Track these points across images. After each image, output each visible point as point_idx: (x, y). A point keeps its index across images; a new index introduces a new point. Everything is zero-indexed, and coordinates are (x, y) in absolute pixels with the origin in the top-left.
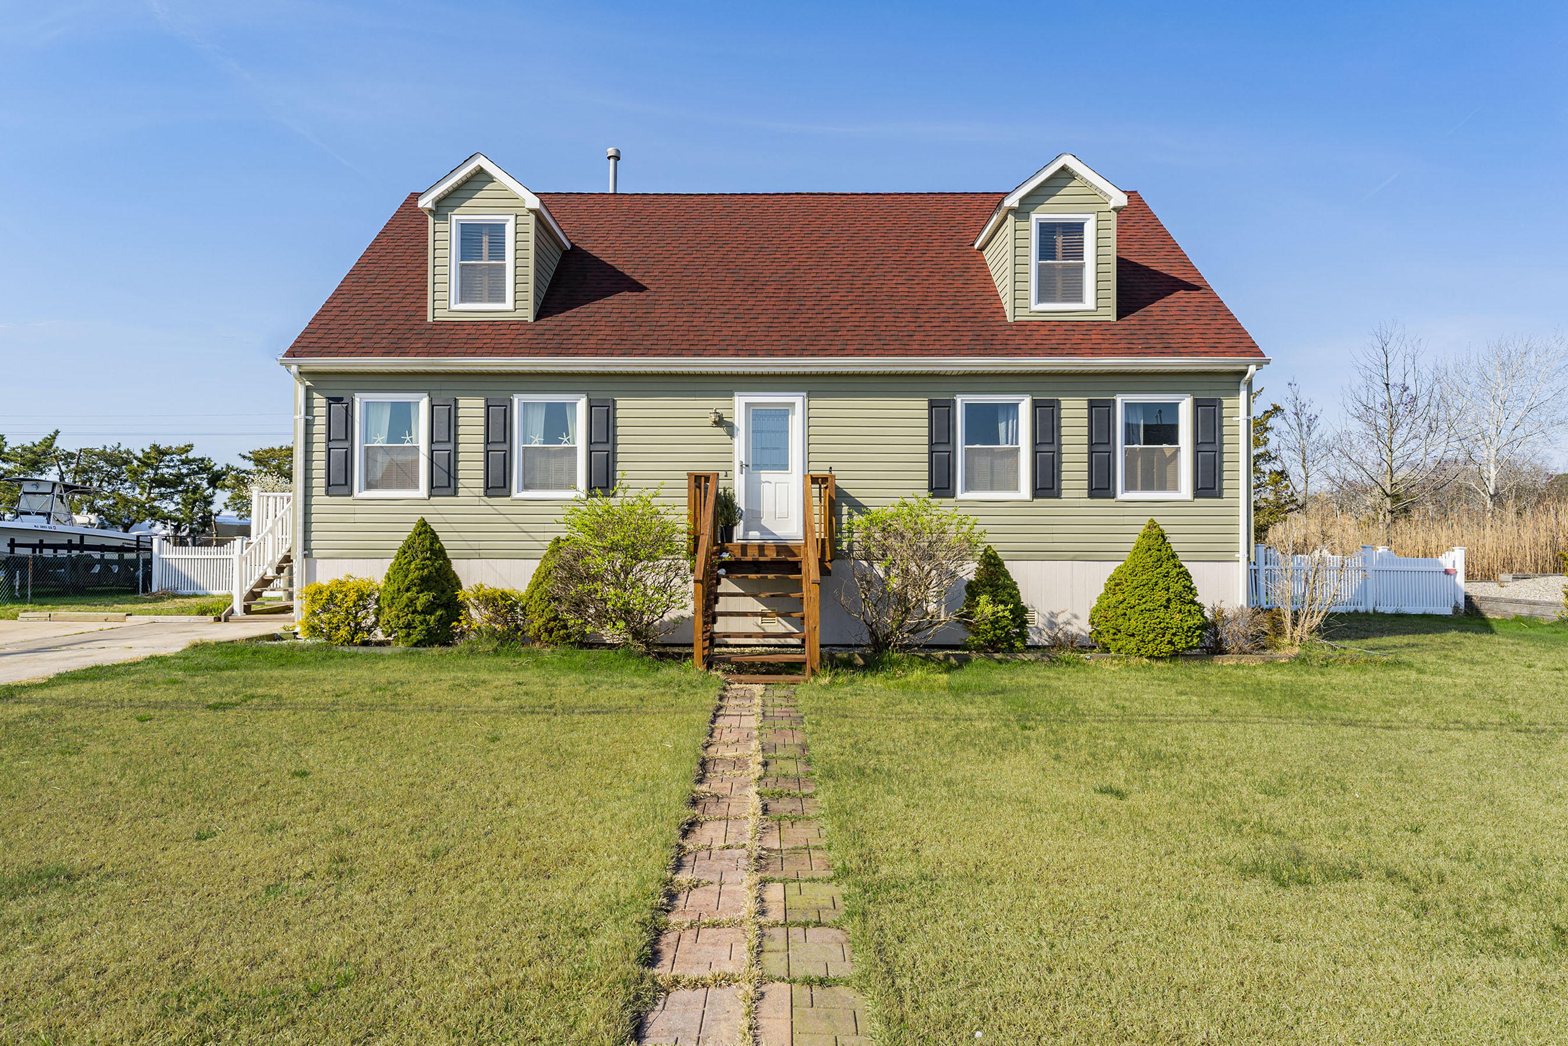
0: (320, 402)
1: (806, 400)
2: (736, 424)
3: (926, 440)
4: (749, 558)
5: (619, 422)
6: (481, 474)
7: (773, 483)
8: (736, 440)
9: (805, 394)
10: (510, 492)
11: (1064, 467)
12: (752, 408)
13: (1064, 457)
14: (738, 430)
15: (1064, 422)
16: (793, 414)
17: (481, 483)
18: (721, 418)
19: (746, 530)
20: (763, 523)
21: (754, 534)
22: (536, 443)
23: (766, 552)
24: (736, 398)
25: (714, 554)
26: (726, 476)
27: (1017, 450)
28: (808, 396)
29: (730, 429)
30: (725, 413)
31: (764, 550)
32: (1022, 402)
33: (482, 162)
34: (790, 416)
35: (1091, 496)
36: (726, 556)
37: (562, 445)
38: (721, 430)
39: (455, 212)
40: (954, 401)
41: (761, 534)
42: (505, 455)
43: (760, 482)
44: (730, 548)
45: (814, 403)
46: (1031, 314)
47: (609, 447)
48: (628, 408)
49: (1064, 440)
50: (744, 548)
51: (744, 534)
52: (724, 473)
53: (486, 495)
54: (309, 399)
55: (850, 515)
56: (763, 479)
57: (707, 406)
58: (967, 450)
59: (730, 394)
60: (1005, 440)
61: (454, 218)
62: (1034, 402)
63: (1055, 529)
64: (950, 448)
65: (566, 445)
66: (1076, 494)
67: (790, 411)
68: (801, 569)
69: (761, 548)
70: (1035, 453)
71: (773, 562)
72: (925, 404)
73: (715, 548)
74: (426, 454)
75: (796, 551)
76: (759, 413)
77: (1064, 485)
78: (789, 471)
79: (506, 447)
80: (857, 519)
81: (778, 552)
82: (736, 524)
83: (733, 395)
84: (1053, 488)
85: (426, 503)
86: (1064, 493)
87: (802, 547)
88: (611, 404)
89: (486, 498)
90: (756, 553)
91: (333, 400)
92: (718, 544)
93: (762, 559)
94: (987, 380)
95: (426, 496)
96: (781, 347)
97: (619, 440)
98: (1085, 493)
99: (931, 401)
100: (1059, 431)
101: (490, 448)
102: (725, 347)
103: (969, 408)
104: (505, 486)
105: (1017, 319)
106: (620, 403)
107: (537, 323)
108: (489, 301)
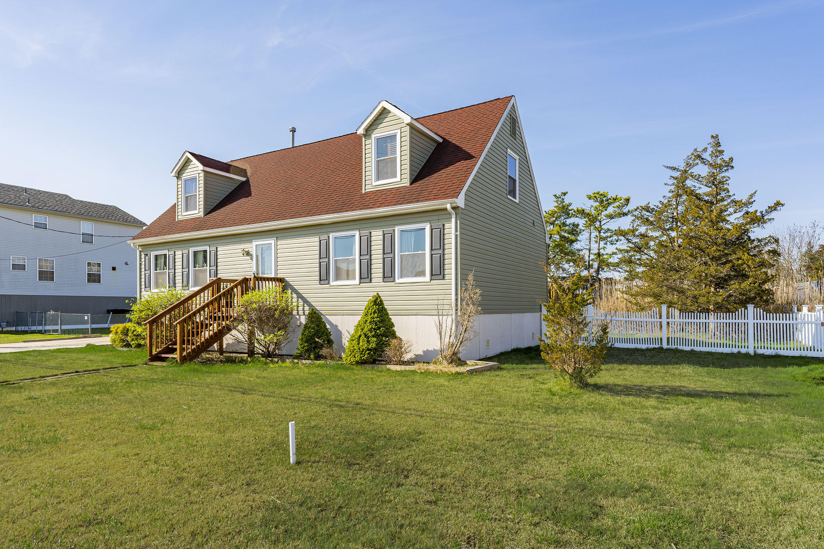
1: (276, 241)
2: (253, 254)
3: (318, 257)
5: (219, 257)
8: (253, 262)
11: (373, 267)
13: (373, 262)
15: (372, 243)
24: (253, 243)
29: (251, 257)
32: (356, 234)
35: (384, 281)
40: (329, 237)
42: (187, 273)
45: (279, 242)
46: (373, 187)
49: (372, 252)
58: (335, 260)
59: (250, 241)
60: (350, 254)
62: (360, 233)
64: (327, 260)
66: (378, 280)
70: (360, 260)
77: (373, 276)
84: (368, 278)
86: (373, 280)
94: (342, 224)
97: (219, 264)
98: (381, 280)
99: (319, 238)
100: (370, 248)
103: (335, 239)
105: (367, 191)
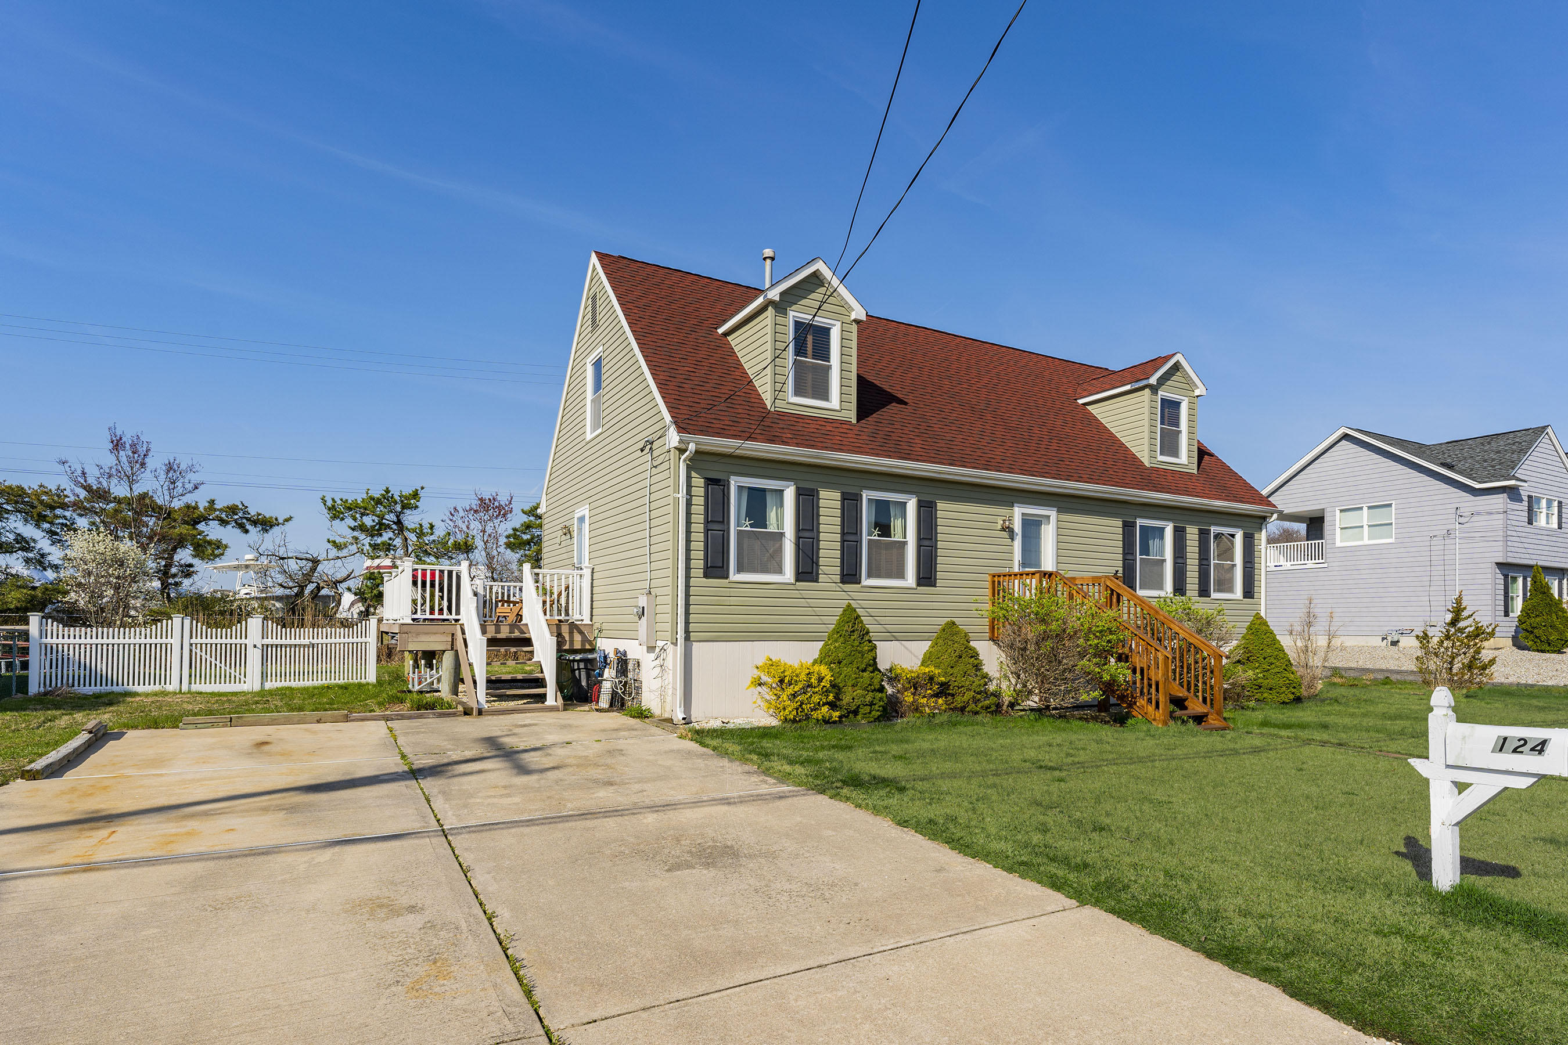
0: (698, 481)
33: (820, 266)
39: (792, 308)
48: (945, 509)
54: (689, 478)
57: (996, 514)
61: (792, 314)
74: (793, 540)
85: (792, 587)
91: (710, 482)
95: (793, 581)
106: (940, 505)
107: (860, 424)
108: (813, 398)
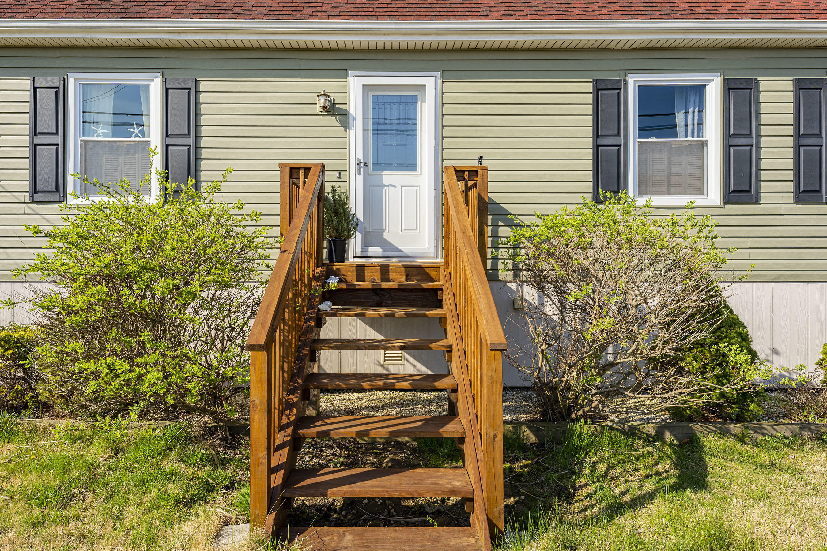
1: (440, 82)
2: (352, 111)
3: (589, 132)
4: (366, 285)
5: (203, 108)
6: (27, 174)
7: (398, 188)
8: (352, 132)
9: (438, 74)
10: (64, 196)
11: (764, 164)
12: (371, 93)
13: (764, 153)
14: (354, 119)
15: (763, 108)
16: (423, 100)
17: (27, 186)
18: (333, 104)
19: (366, 244)
20: (386, 236)
21: (375, 250)
22: (99, 135)
23: (392, 276)
24: (352, 79)
25: (317, 279)
26: (339, 177)
27: (703, 144)
28: (442, 77)
29: (344, 118)
30: (338, 98)
31: (388, 272)
32: (710, 84)
34: (419, 103)
35: (798, 201)
36: (333, 282)
37: (133, 138)
38: (332, 120)
40: (626, 82)
41: (384, 250)
42: (57, 150)
43: (383, 186)
44: (343, 270)
45: (448, 86)
47: (189, 140)
49: (764, 130)
50: (360, 270)
51: (362, 251)
52: (337, 174)
53: (33, 202)
55: (495, 226)
56: (386, 182)
58: (640, 144)
59: (343, 74)
60: (684, 133)
62: (727, 81)
63: (753, 242)
64: (620, 141)
65: (137, 138)
66: (779, 198)
67: (419, 98)
68: (441, 300)
69: (385, 270)
70: (727, 147)
71: (401, 290)
72: (589, 87)
73: (318, 270)
75: (433, 274)
76: (381, 99)
77: (764, 186)
78: (418, 172)
79: (58, 140)
80: (504, 231)
81: (407, 276)
82: (349, 237)
83: (347, 76)
84: (750, 191)
86: (764, 198)
87: (441, 269)
88: (192, 85)
89: (33, 205)
90: (377, 275)
92: (323, 265)
93: (386, 285)
94: (667, 55)
96: (408, 13)
97: (204, 131)
98: (790, 197)
99: (596, 82)
100: (758, 119)
101: (37, 140)
102: (338, 13)
103: (643, 90)
104: (57, 190)
